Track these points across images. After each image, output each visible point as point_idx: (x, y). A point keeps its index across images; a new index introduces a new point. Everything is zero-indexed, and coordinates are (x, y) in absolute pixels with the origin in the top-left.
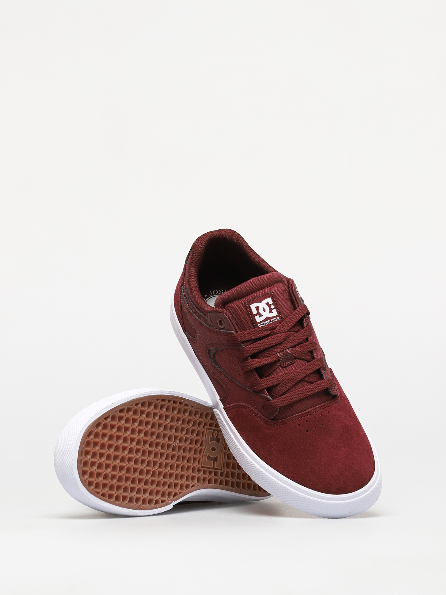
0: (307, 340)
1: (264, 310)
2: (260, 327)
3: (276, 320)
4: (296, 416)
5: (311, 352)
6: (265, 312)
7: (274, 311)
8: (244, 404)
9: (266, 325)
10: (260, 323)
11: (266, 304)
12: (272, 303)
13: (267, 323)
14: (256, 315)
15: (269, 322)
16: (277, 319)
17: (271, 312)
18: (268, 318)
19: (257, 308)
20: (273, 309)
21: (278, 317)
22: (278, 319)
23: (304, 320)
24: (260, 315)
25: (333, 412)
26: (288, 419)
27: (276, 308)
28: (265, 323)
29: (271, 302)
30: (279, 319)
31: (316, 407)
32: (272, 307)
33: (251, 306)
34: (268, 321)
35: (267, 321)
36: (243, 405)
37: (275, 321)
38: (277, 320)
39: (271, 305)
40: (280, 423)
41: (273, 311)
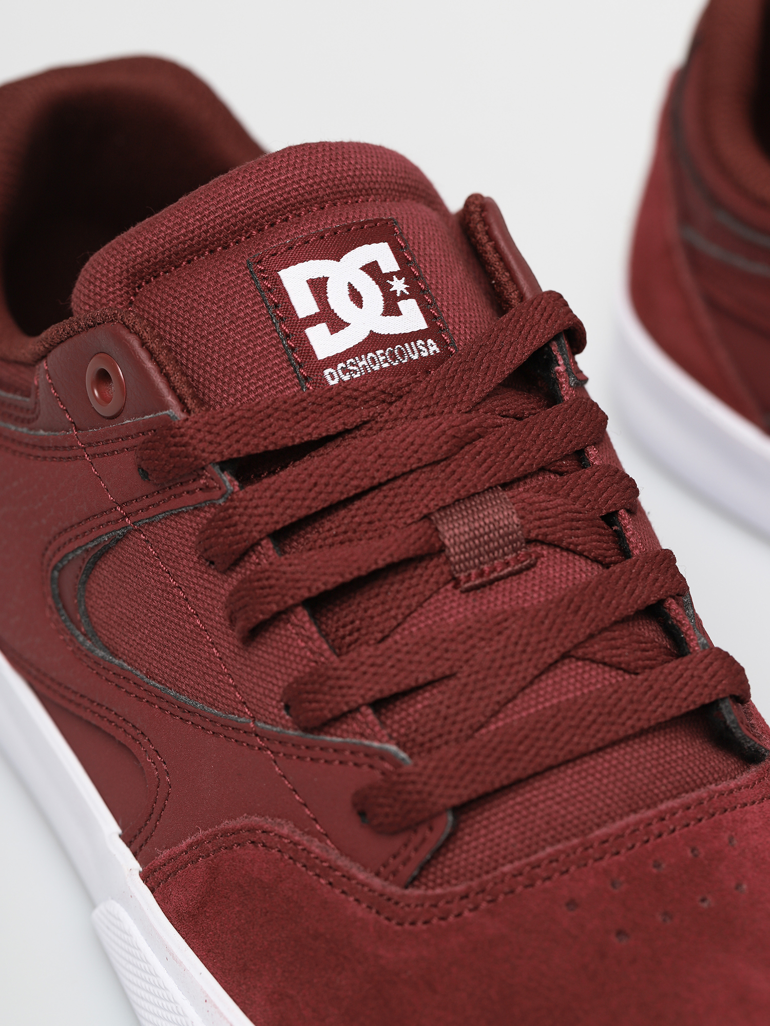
0: (580, 457)
1: (356, 297)
2: (332, 383)
3: (419, 351)
4: (553, 859)
5: (610, 519)
6: (361, 307)
7: (409, 307)
8: (256, 820)
9: (370, 376)
10: (332, 361)
11: (363, 268)
12: (396, 268)
13: (375, 364)
14: (312, 321)
15: (381, 359)
16: (426, 346)
17: (391, 308)
18: (374, 341)
19: (318, 287)
20: (404, 297)
21: (430, 341)
22: (432, 349)
23: (557, 361)
24: (336, 324)
25: (755, 837)
26: (504, 874)
27: (416, 292)
28: (360, 364)
29: (388, 263)
30: (434, 348)
31: (663, 807)
32: (399, 285)
33: (283, 274)
34: (379, 352)
35: (370, 355)
36: (252, 830)
37: (415, 357)
38: (425, 354)
39: (390, 276)
40: (465, 901)
41: (402, 304)
